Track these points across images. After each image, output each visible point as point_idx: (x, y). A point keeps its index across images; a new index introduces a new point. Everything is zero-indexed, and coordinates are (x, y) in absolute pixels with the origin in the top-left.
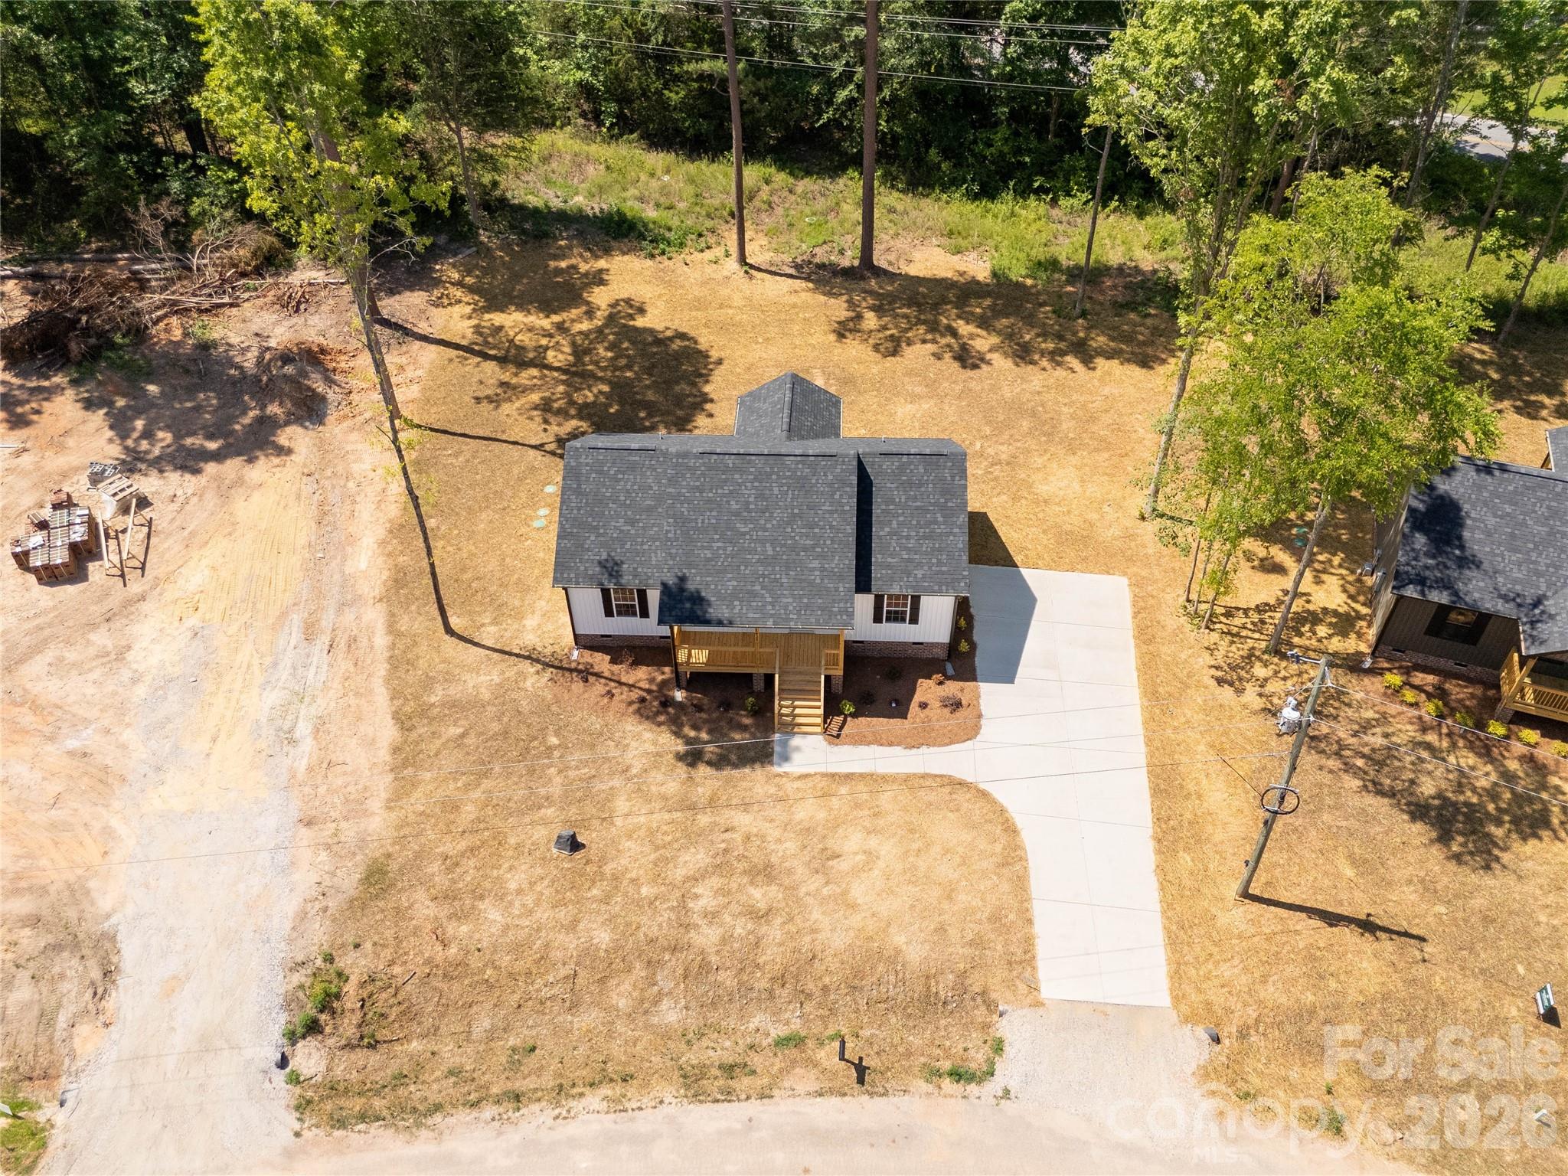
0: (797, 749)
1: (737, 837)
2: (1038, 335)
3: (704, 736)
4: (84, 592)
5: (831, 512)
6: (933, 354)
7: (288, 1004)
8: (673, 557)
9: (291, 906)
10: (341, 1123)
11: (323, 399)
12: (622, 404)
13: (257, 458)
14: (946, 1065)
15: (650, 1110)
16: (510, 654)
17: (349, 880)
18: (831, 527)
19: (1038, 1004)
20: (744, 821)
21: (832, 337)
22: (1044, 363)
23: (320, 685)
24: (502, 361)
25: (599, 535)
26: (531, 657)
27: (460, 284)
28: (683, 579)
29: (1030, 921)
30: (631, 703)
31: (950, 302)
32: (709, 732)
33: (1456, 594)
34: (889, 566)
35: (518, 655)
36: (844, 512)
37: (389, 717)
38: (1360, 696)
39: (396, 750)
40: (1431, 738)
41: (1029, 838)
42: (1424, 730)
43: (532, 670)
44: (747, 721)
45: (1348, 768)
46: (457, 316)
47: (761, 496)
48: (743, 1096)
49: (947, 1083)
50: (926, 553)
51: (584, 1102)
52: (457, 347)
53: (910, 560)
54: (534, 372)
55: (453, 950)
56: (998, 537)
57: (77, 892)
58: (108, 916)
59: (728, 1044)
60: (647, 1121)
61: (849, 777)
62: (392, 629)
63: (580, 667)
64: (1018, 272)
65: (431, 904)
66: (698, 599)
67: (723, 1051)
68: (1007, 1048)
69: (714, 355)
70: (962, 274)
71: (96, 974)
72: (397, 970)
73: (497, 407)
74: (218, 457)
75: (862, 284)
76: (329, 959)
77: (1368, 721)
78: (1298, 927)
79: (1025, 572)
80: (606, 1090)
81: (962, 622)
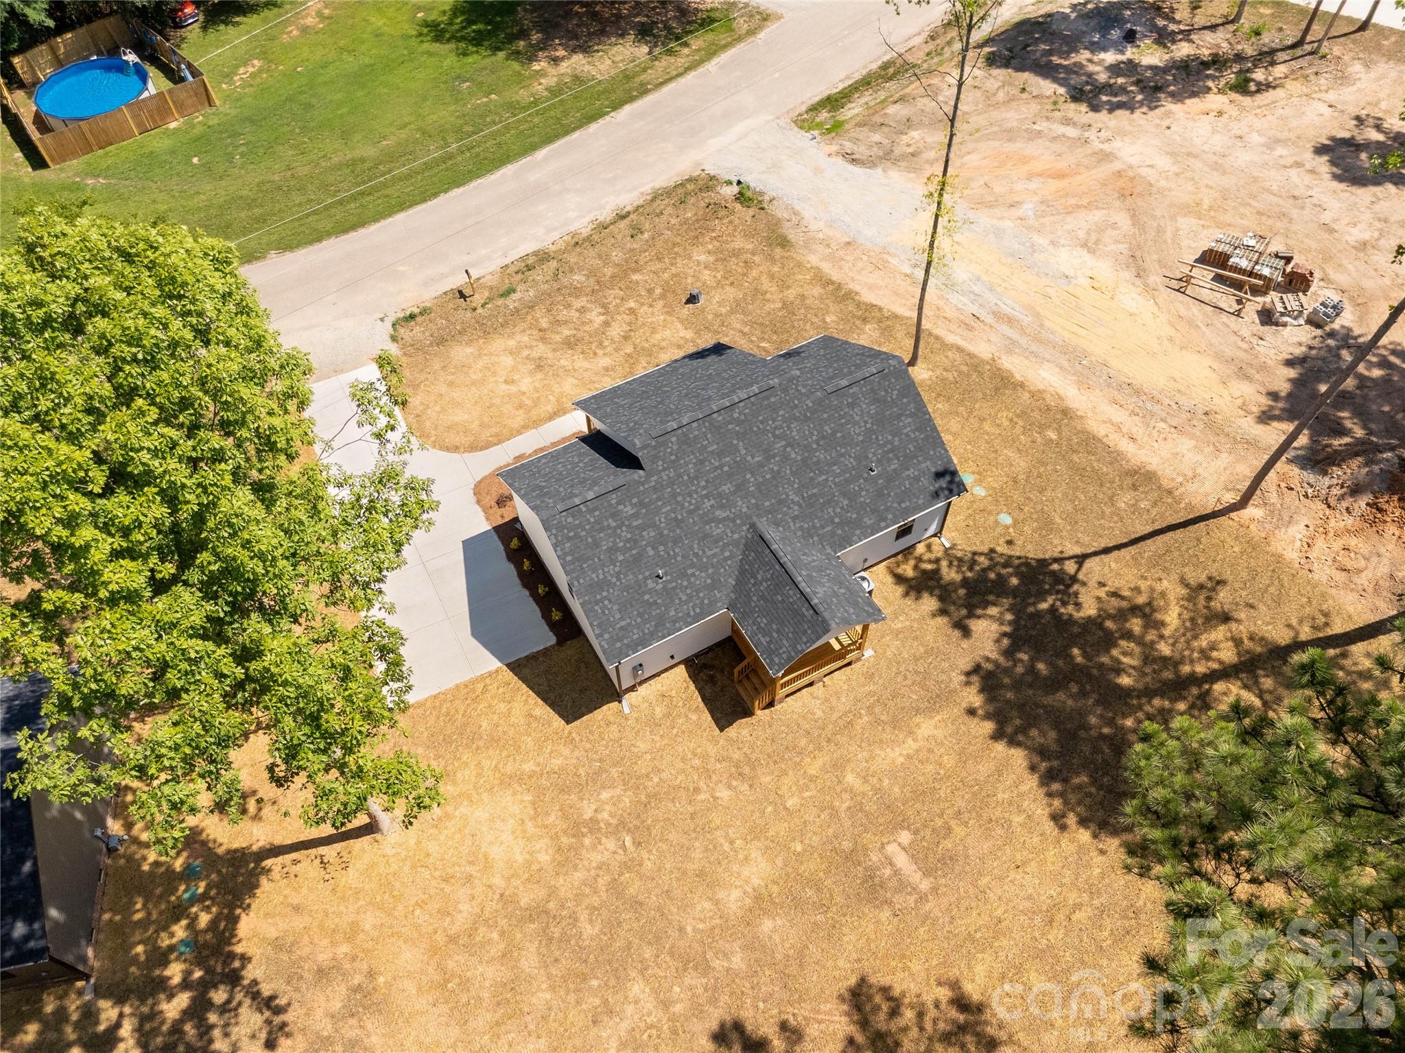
1: (600, 352)
14: (419, 319)
15: (556, 239)
17: (793, 233)
20: (605, 362)
24: (1279, 651)
48: (515, 262)
49: (416, 311)
54: (1225, 658)
56: (538, 694)
58: (885, 171)
59: (538, 277)
68: (388, 339)
71: (858, 157)
79: (495, 664)
81: (541, 590)
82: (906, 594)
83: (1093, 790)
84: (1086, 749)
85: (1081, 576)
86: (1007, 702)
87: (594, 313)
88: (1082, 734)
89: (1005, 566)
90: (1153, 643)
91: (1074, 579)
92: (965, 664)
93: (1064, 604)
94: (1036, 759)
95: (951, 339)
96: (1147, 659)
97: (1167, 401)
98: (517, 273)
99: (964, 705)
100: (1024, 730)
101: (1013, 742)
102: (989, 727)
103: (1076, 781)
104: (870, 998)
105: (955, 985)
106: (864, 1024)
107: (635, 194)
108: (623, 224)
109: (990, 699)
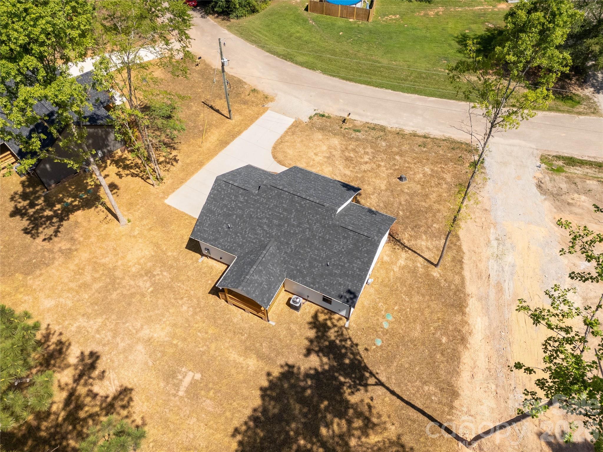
1: (351, 169)
14: (324, 118)
16: (412, 251)
19: (297, 118)
20: (348, 172)
23: (491, 260)
26: (404, 246)
29: (286, 132)
35: (410, 249)
48: (372, 124)
49: (327, 115)
59: (372, 134)
68: (309, 116)
82: (310, 323)
83: (258, 441)
84: (277, 428)
85: (370, 388)
86: (282, 386)
87: (368, 157)
88: (284, 424)
89: (352, 353)
90: (353, 435)
91: (366, 385)
92: (291, 362)
93: (350, 387)
94: (260, 409)
95: (466, 273)
96: (341, 436)
97: (513, 383)
98: (368, 127)
99: (271, 370)
100: (272, 398)
101: (263, 397)
102: (266, 384)
103: (259, 431)
104: (126, 396)
105: (144, 424)
106: (115, 398)
107: (442, 134)
108: (422, 139)
109: (279, 379)
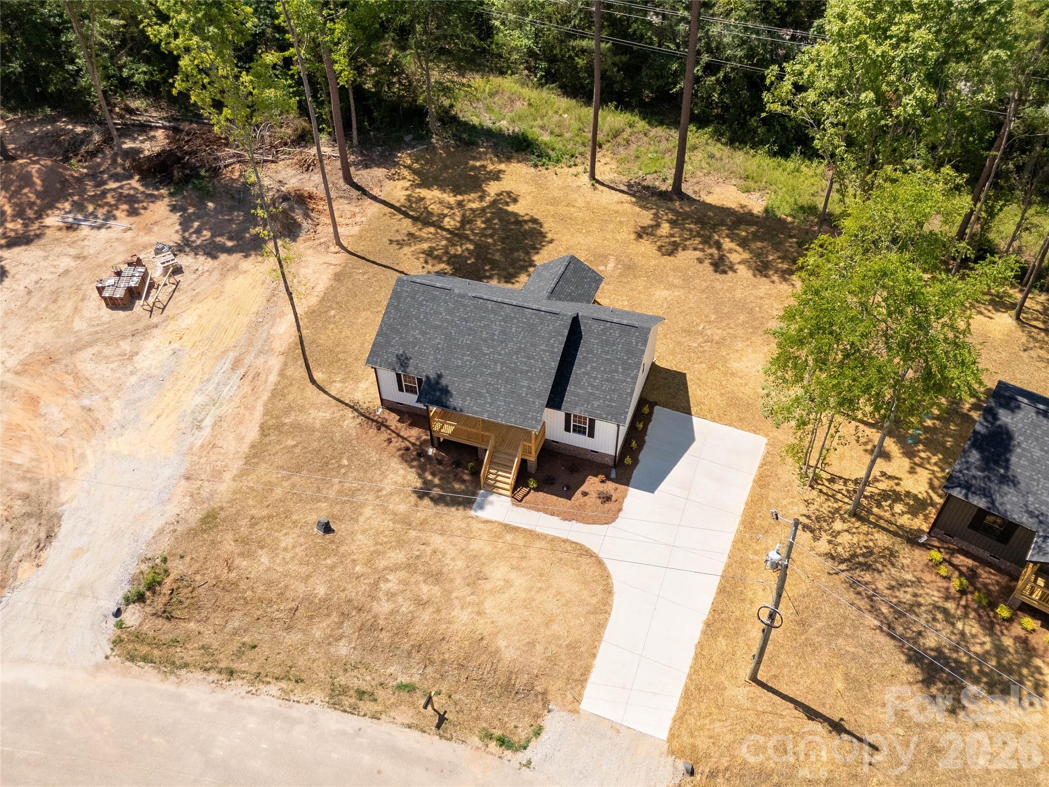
0: (491, 503)
1: (429, 550)
2: (779, 258)
3: (437, 481)
4: (127, 316)
5: (545, 351)
6: (698, 259)
7: (134, 580)
8: (437, 360)
9: (157, 524)
10: (132, 658)
11: (299, 226)
12: (476, 259)
13: (250, 255)
14: (498, 733)
15: (303, 705)
16: (342, 402)
17: (194, 518)
18: (542, 361)
19: (575, 711)
20: (437, 540)
21: (633, 236)
22: (775, 278)
23: (228, 397)
24: (415, 219)
25: (401, 338)
26: (353, 407)
27: (409, 167)
28: (440, 376)
29: (594, 656)
30: (399, 450)
31: (726, 225)
32: (440, 479)
33: (993, 502)
34: (577, 395)
35: (347, 404)
36: (553, 353)
37: (258, 425)
38: (906, 562)
39: (252, 446)
40: (950, 606)
41: (617, 600)
42: (947, 598)
43: (351, 415)
44: (466, 477)
45: (874, 610)
46: (399, 187)
47: (503, 332)
48: (362, 714)
49: (493, 745)
50: (604, 391)
51: (269, 688)
52: (392, 206)
53: (592, 394)
54: (432, 230)
55: (233, 575)
56: (687, 392)
57: (53, 486)
58: (63, 504)
59: (368, 678)
60: (299, 711)
61: (515, 529)
62: (282, 374)
63: (380, 420)
64: (784, 212)
65: (233, 543)
66: (446, 391)
67: (364, 681)
68: (544, 736)
69: (550, 236)
70: (742, 207)
71: (43, 535)
72: (198, 577)
73: (400, 248)
74: (229, 251)
75: (670, 204)
76: (165, 560)
77: (905, 581)
78: (784, 713)
79: (695, 420)
80: (283, 684)
81: (634, 444)
